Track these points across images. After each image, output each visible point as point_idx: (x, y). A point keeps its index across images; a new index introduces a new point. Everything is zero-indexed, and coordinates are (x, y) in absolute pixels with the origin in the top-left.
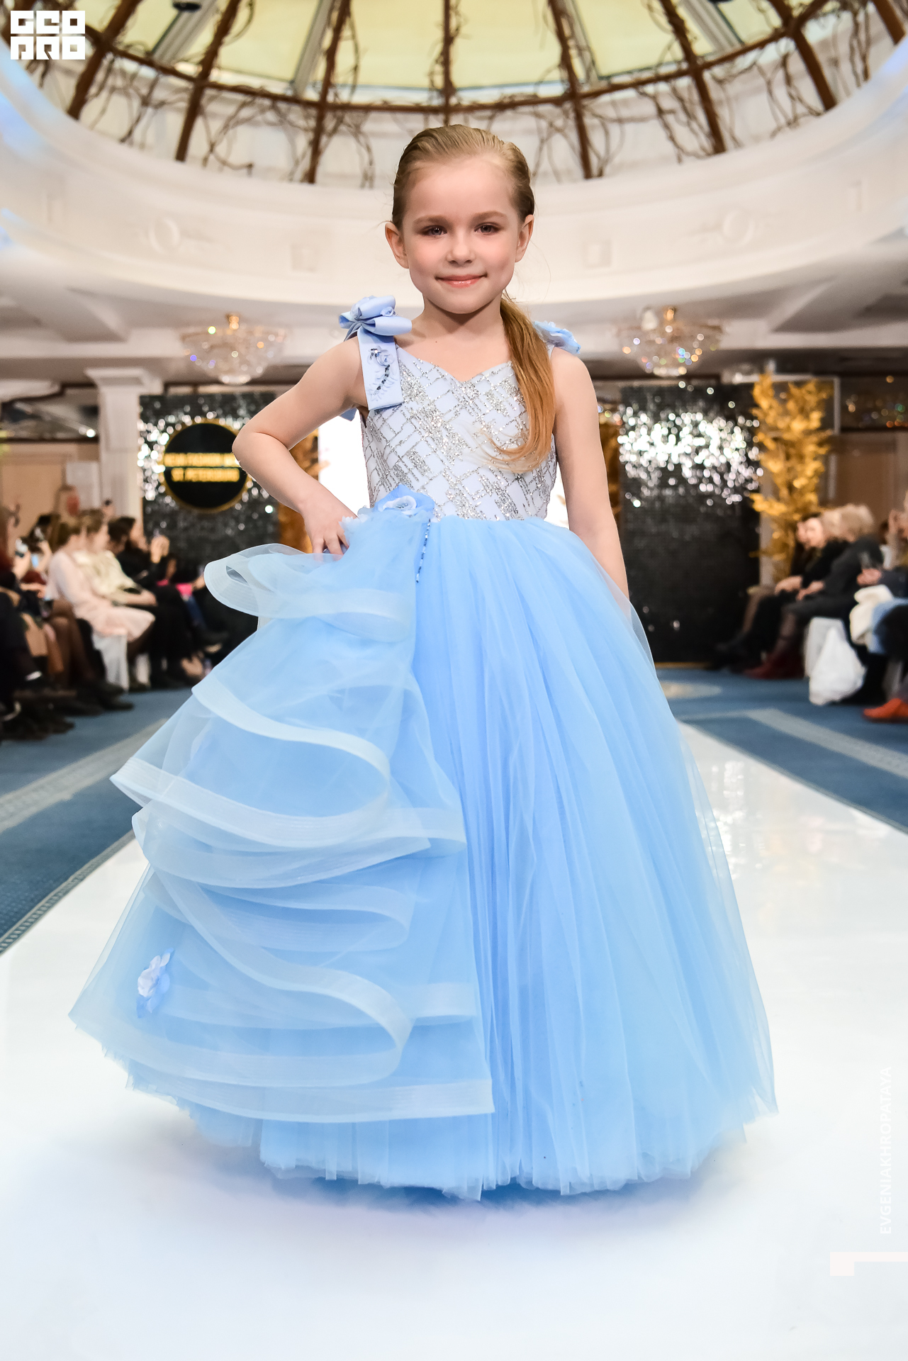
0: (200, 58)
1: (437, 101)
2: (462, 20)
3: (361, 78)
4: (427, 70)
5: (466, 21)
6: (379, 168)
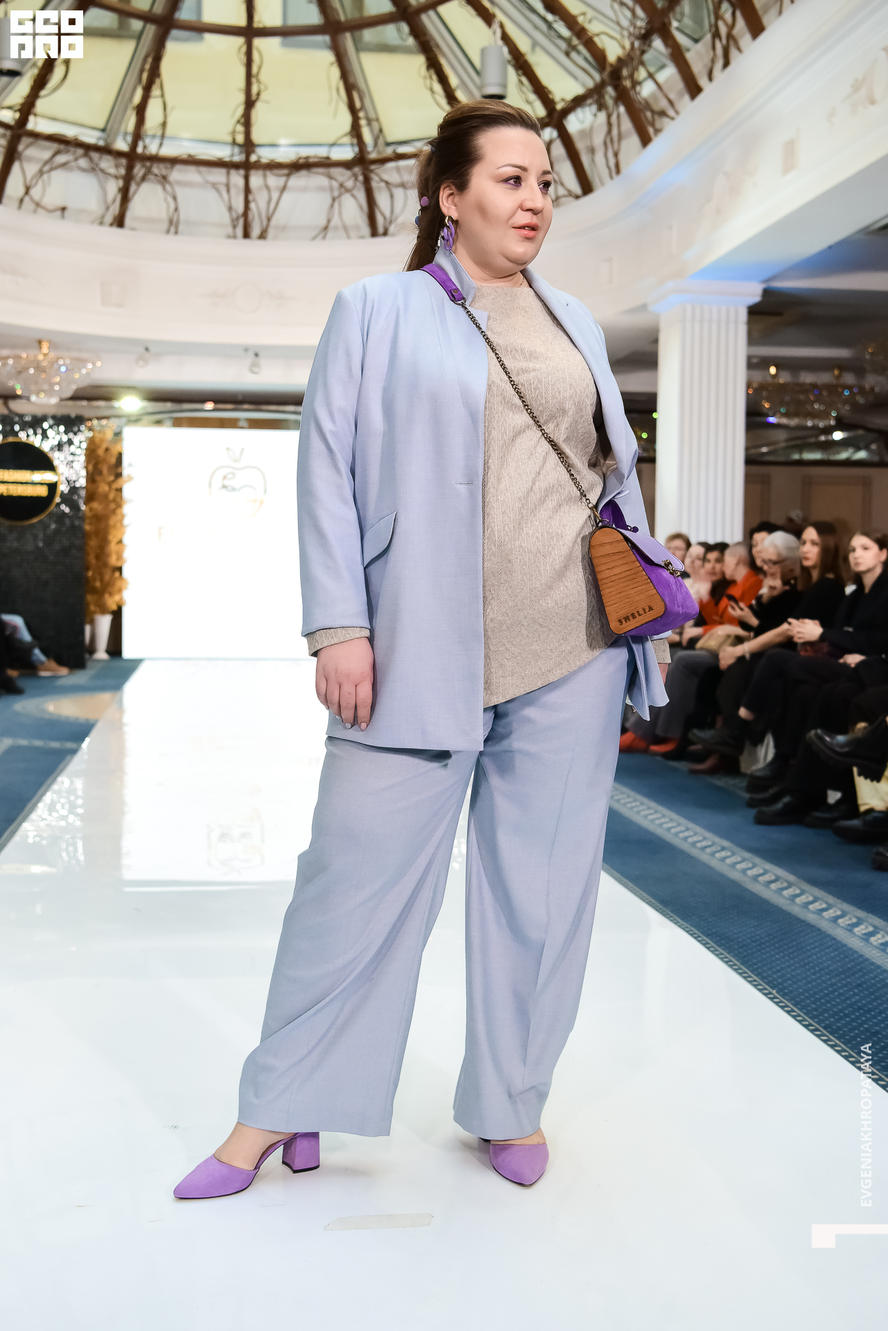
0: (18, 107)
1: (238, 158)
2: (262, 87)
3: (169, 132)
4: (230, 128)
5: (266, 88)
6: (184, 214)
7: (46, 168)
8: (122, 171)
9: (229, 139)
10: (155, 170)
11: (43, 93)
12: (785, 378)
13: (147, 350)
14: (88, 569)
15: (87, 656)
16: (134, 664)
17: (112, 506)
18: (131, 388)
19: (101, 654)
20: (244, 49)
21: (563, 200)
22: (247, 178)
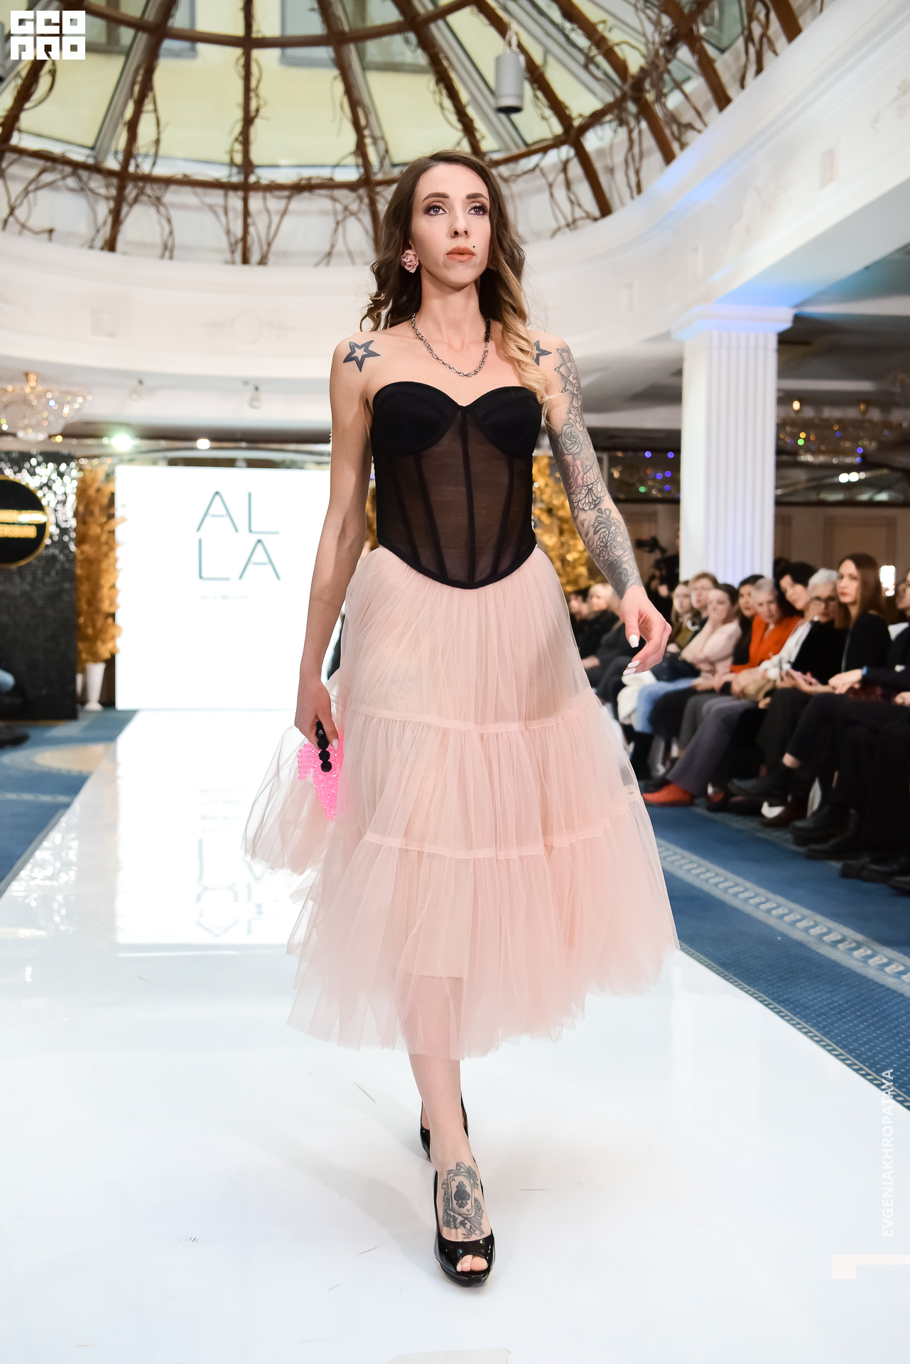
1: (237, 178)
2: (262, 102)
3: (162, 151)
4: (228, 147)
5: (266, 103)
6: (179, 239)
7: (32, 187)
8: (113, 192)
9: (226, 159)
10: (148, 191)
11: (27, 105)
12: (809, 413)
13: (140, 383)
14: (79, 615)
15: (79, 707)
16: (129, 715)
17: (105, 549)
18: (122, 425)
19: (94, 705)
20: (242, 61)
21: (579, 223)
22: (245, 201)
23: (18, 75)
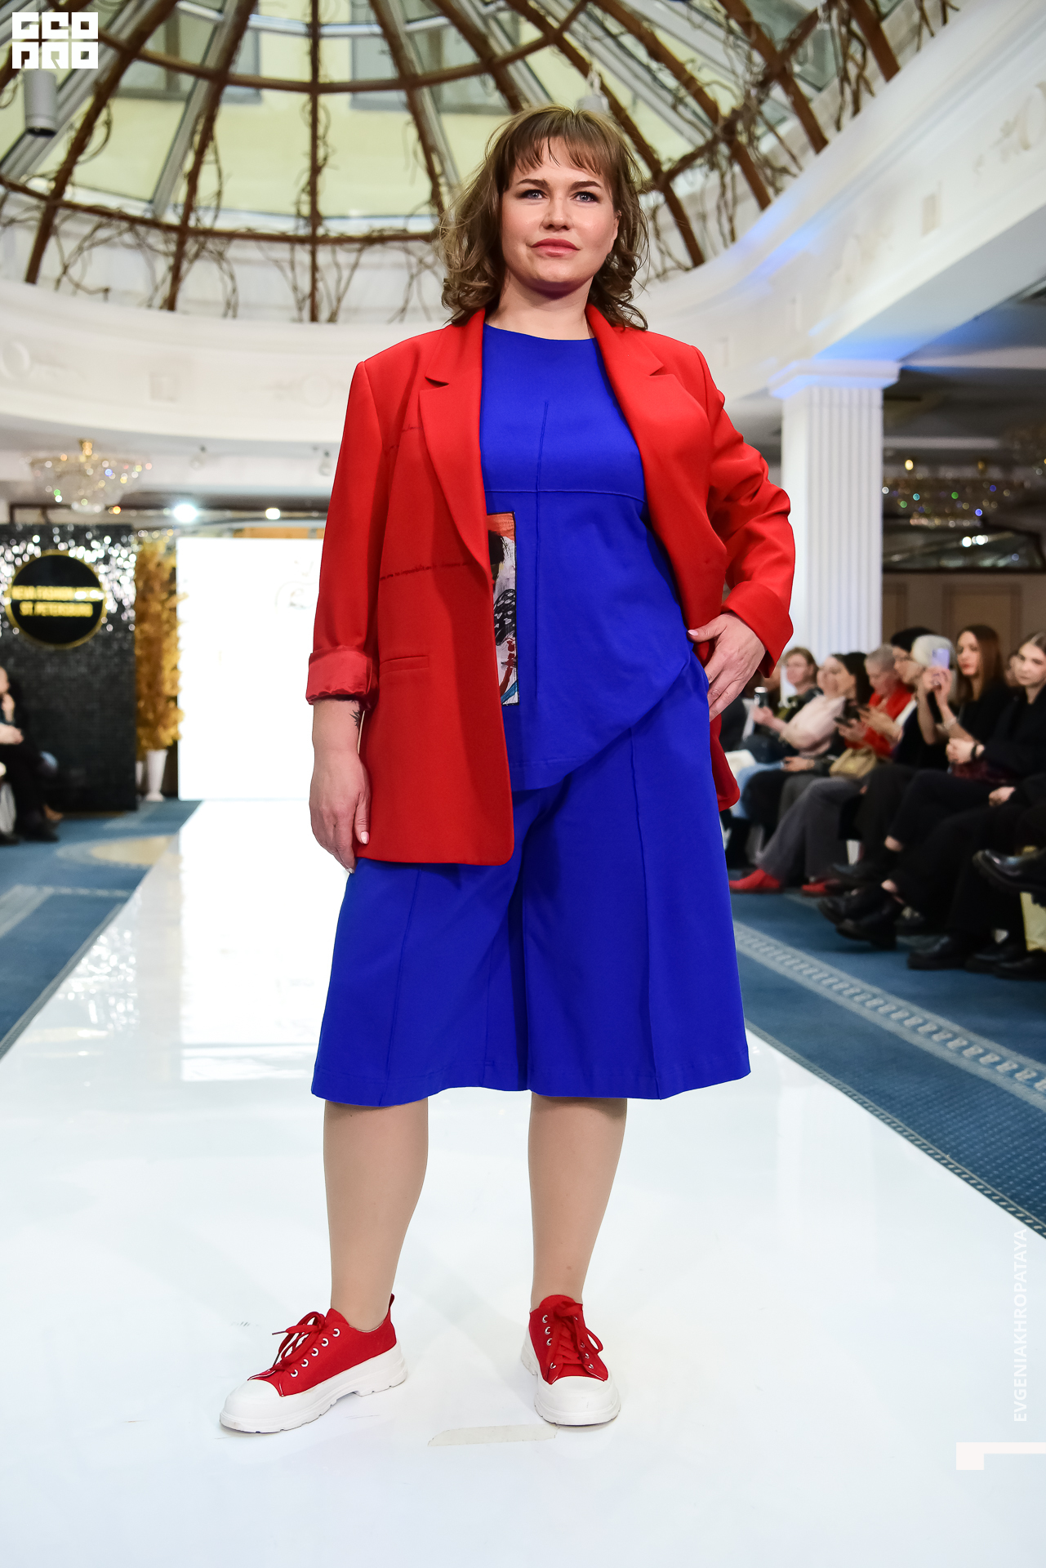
0: (53, 175)
1: (304, 231)
2: (330, 150)
3: (226, 201)
4: (293, 197)
5: (334, 151)
6: (242, 296)
7: (87, 244)
8: (173, 248)
9: (293, 210)
10: (211, 245)
11: (81, 158)
12: (923, 473)
13: (202, 450)
14: (138, 698)
15: (139, 798)
16: (193, 806)
17: (166, 627)
18: (186, 495)
19: (155, 795)
20: (309, 107)
21: (670, 274)
22: (313, 254)
23: (71, 126)
